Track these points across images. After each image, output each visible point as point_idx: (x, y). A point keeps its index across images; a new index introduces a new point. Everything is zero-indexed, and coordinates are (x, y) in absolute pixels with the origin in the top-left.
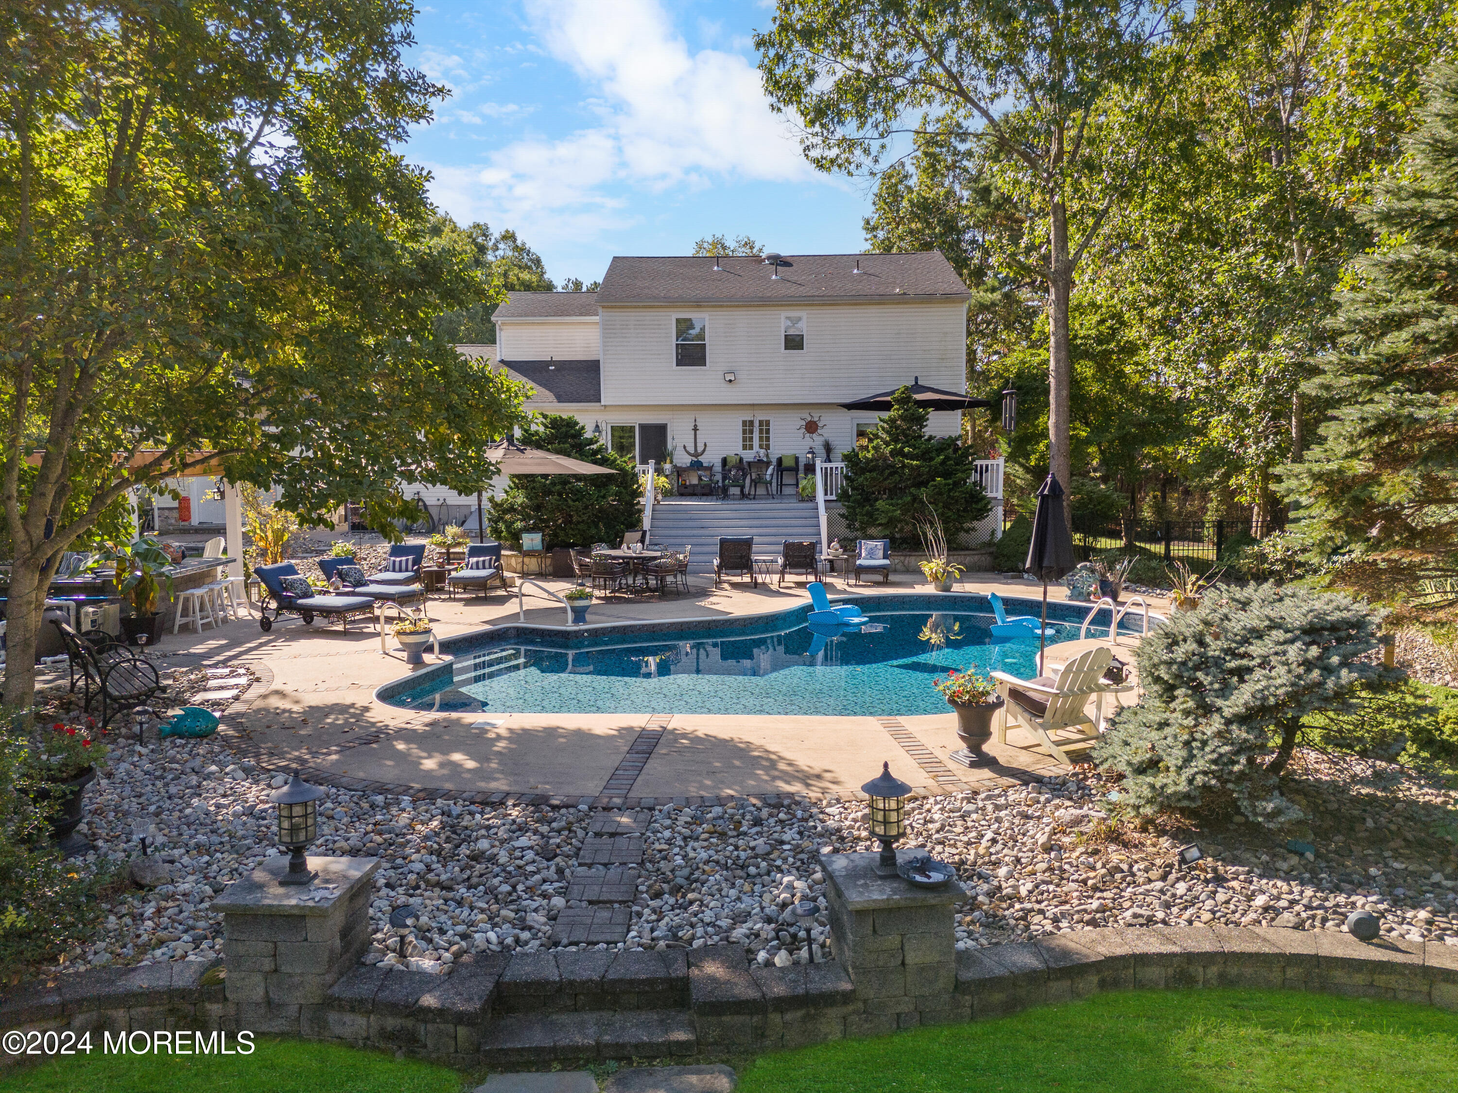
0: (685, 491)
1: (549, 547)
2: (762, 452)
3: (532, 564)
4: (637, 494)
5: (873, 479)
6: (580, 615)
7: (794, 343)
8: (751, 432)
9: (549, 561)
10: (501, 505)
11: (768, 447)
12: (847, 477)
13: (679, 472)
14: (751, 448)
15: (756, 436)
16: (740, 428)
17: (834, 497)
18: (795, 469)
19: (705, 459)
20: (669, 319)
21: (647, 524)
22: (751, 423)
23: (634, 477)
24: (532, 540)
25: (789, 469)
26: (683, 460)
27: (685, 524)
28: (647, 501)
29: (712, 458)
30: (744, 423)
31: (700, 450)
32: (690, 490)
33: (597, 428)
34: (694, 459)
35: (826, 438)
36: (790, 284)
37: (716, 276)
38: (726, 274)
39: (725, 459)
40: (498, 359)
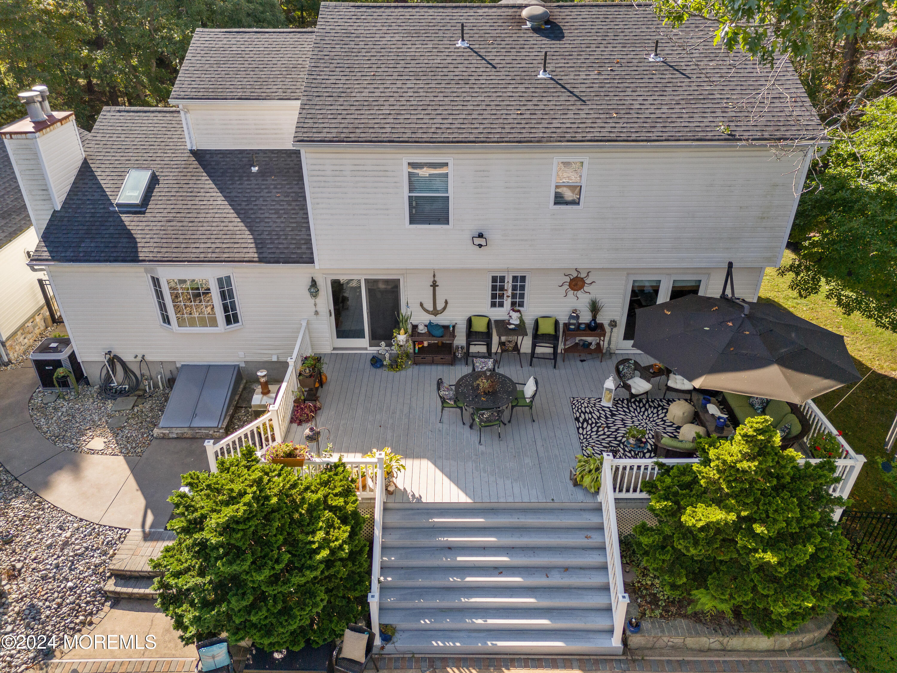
8: (503, 288)
14: (502, 305)
15: (508, 293)
16: (490, 284)
18: (552, 335)
19: (446, 317)
22: (503, 278)
25: (546, 335)
26: (419, 317)
29: (454, 315)
30: (494, 279)
31: (439, 306)
33: (314, 283)
34: (432, 318)
35: (592, 296)
36: (565, 96)
37: (461, 68)
38: (475, 59)
39: (470, 321)
40: (189, 147)
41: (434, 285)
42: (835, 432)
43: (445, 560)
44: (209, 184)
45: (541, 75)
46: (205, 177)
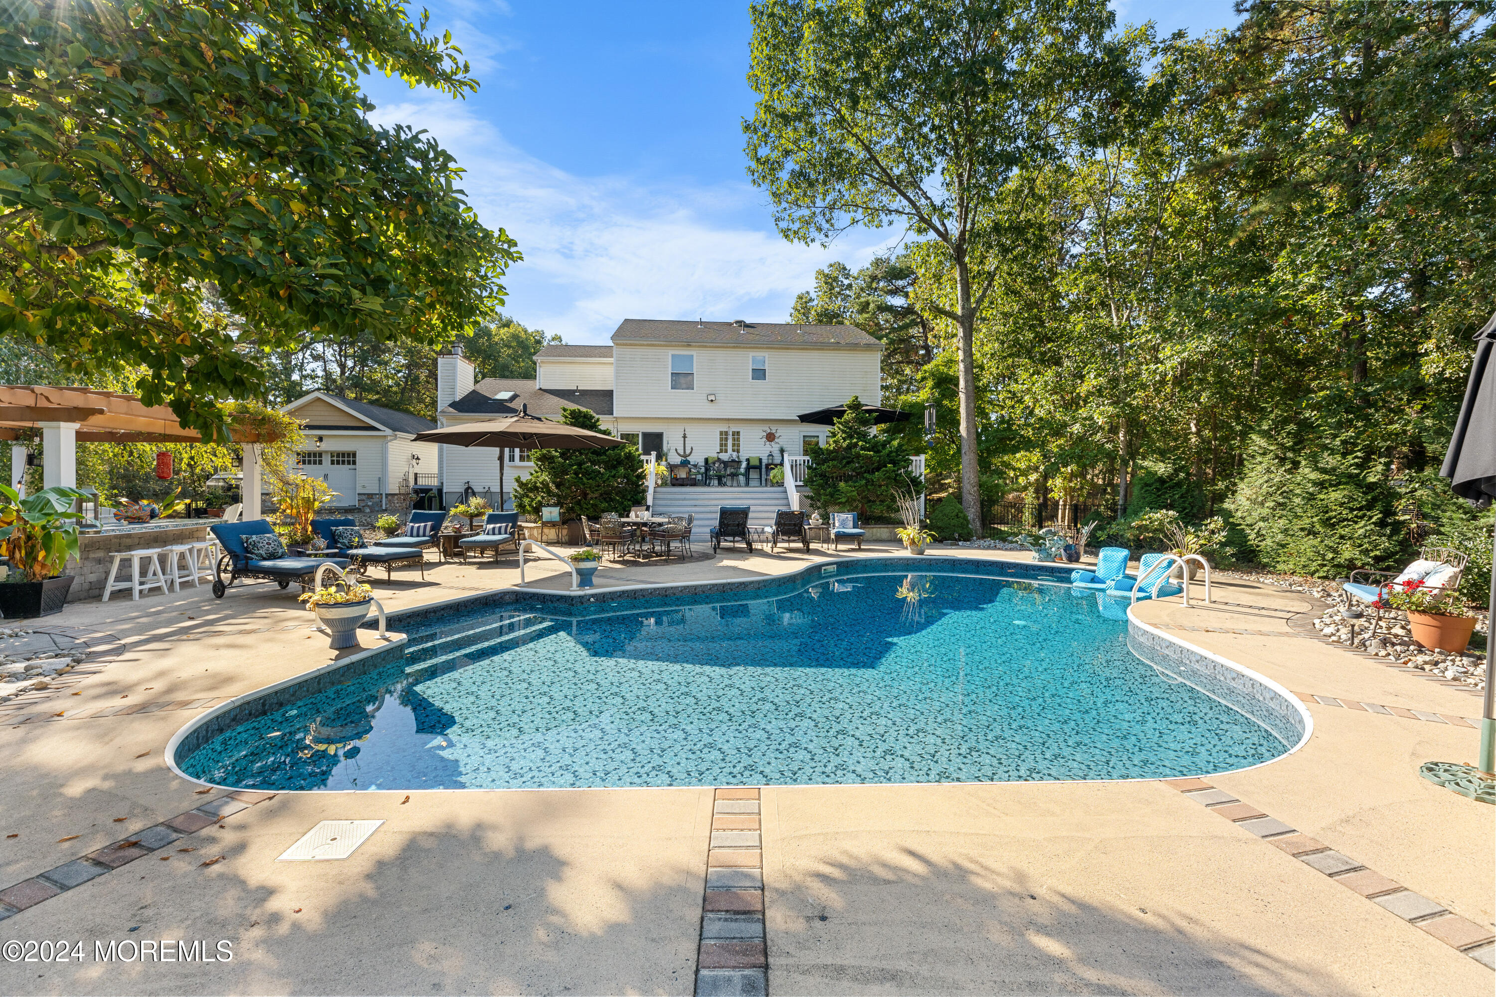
0: (677, 482)
1: (565, 520)
2: (735, 454)
3: (551, 533)
4: (642, 476)
5: (834, 466)
6: (586, 578)
7: (759, 374)
8: (726, 439)
9: (565, 532)
10: (526, 484)
11: (738, 452)
12: (809, 468)
13: (671, 468)
14: (726, 451)
15: (730, 442)
16: (718, 436)
17: (801, 484)
18: (758, 468)
19: (692, 459)
20: (669, 353)
21: (650, 501)
22: (726, 433)
23: (641, 463)
24: (551, 513)
25: (754, 467)
26: (675, 459)
27: (681, 502)
28: (650, 483)
29: (697, 458)
30: (721, 433)
31: (688, 452)
32: (680, 482)
34: (683, 459)
35: (781, 445)
39: (707, 460)
40: (537, 388)
41: (685, 437)
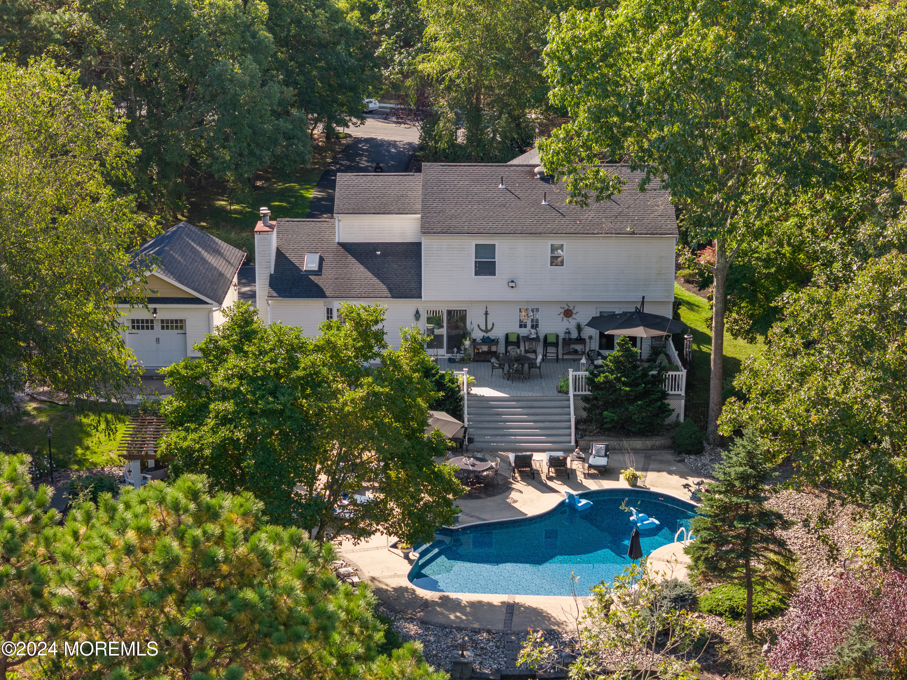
0: (479, 357)
2: (533, 331)
7: (557, 261)
8: (526, 315)
11: (537, 328)
13: (475, 344)
14: (526, 327)
15: (529, 318)
16: (518, 313)
17: (580, 394)
18: (555, 344)
19: (493, 335)
20: (471, 244)
22: (526, 310)
25: (552, 344)
26: (478, 335)
29: (498, 334)
30: (521, 310)
31: (489, 327)
32: (482, 357)
33: (417, 312)
34: (485, 334)
35: (578, 321)
36: (555, 213)
37: (502, 199)
38: (509, 194)
39: (507, 335)
40: (337, 241)
41: (486, 314)
42: (680, 364)
43: (497, 418)
44: (354, 261)
45: (543, 203)
46: (350, 257)
